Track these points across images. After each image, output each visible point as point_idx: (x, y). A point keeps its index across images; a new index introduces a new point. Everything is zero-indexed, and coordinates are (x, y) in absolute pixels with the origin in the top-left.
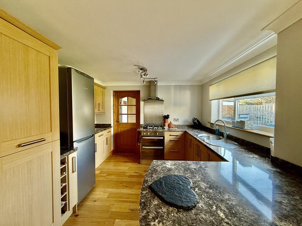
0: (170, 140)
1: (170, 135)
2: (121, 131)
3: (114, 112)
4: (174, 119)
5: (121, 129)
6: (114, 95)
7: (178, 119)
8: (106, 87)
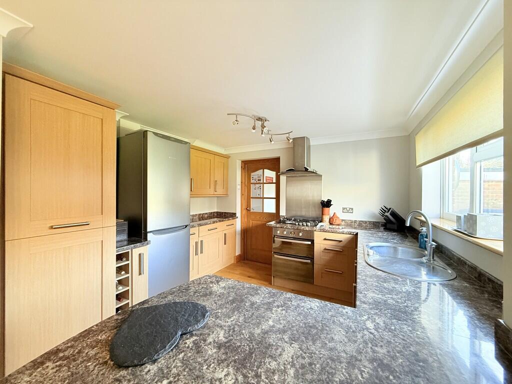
0: (325, 249)
1: (325, 239)
2: (253, 225)
3: (242, 195)
4: (344, 209)
5: (252, 223)
6: (242, 167)
7: (352, 209)
8: (230, 155)
